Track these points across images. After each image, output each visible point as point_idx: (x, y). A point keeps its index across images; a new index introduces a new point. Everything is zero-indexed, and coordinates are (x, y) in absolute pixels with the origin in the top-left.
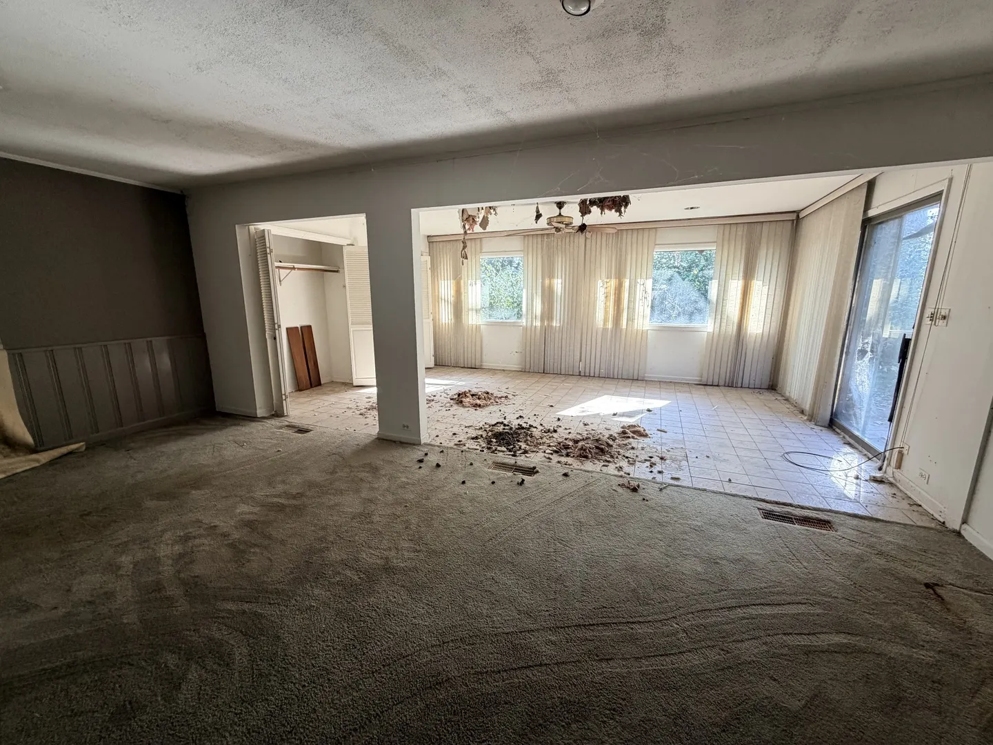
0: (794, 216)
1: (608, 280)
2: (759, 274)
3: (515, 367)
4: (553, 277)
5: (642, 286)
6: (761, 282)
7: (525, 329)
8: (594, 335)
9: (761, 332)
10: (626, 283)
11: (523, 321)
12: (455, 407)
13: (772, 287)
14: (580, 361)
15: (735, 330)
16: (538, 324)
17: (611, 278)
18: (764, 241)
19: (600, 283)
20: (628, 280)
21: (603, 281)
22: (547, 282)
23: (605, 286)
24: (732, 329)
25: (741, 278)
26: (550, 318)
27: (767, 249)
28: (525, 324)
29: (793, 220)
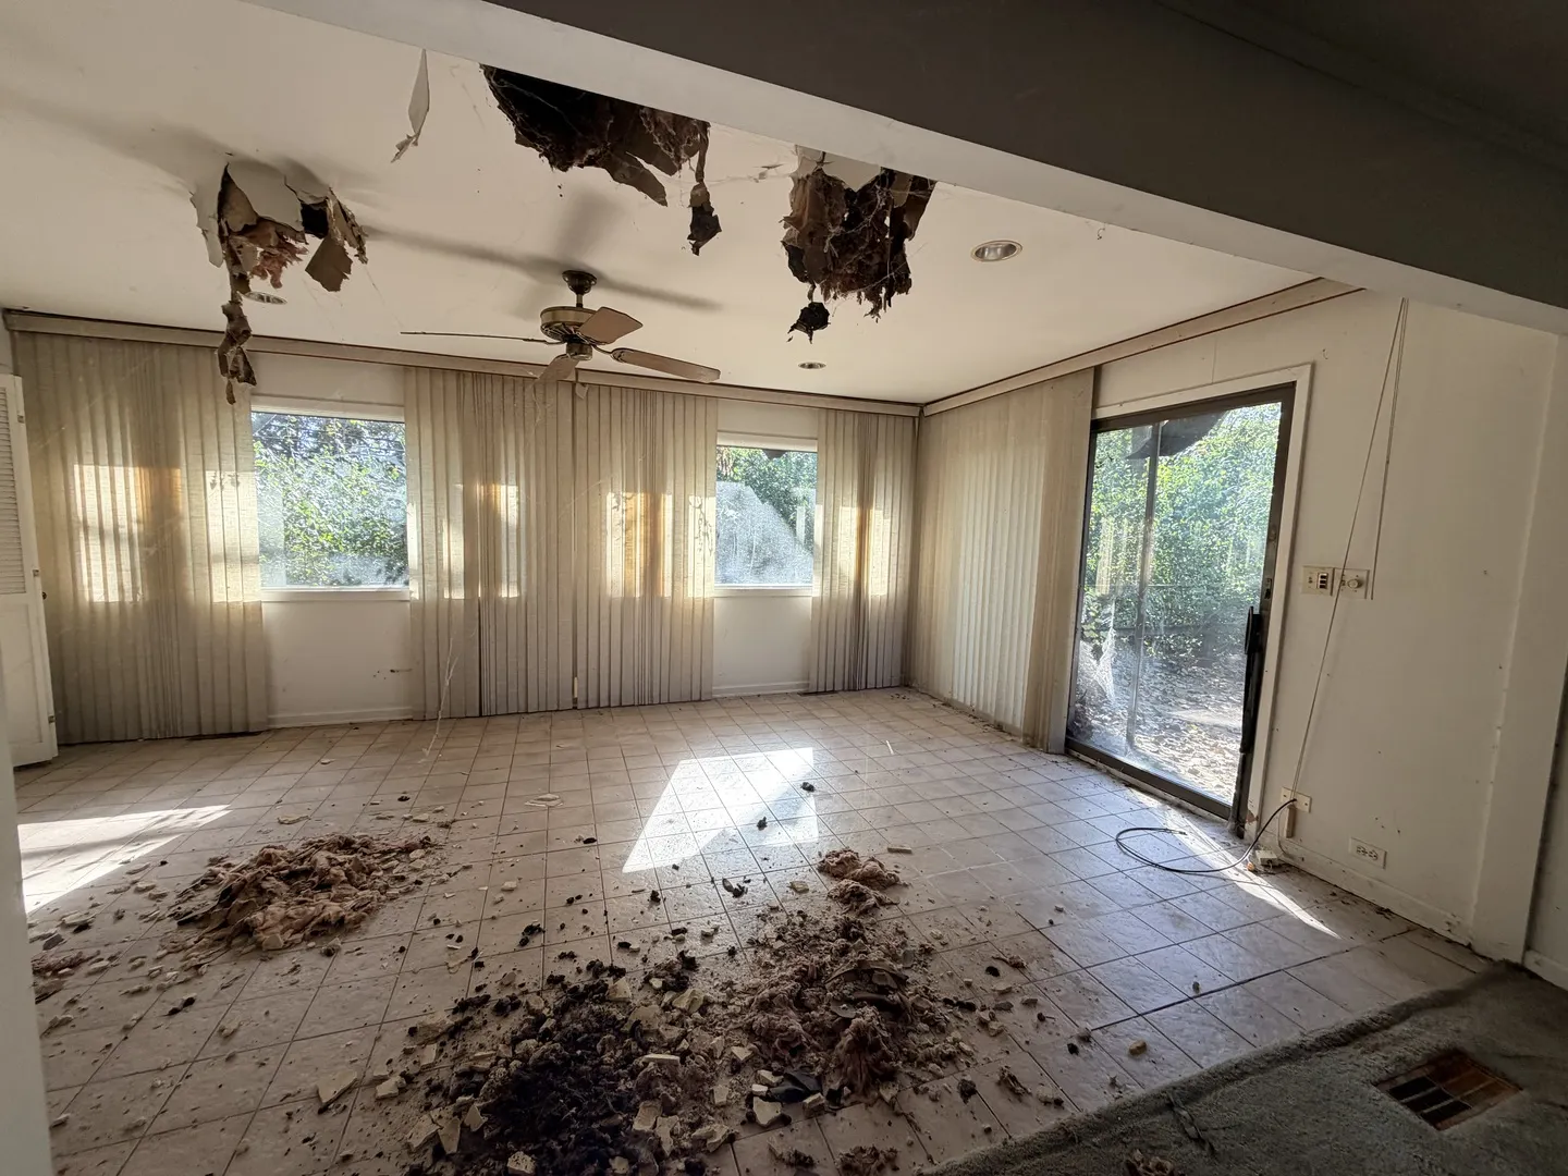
0: (915, 412)
1: (629, 495)
2: (878, 500)
3: (394, 711)
4: (496, 480)
5: (698, 511)
6: (881, 512)
7: (420, 609)
8: (605, 612)
9: (886, 593)
10: (667, 503)
11: (413, 588)
12: (219, 971)
13: (896, 520)
14: (575, 674)
15: (852, 591)
16: (459, 595)
17: (635, 491)
18: (881, 445)
19: (610, 499)
20: (671, 496)
21: (617, 496)
22: (479, 489)
23: (623, 506)
24: (848, 590)
25: (855, 504)
26: (491, 579)
27: (886, 458)
28: (416, 596)
29: (914, 418)
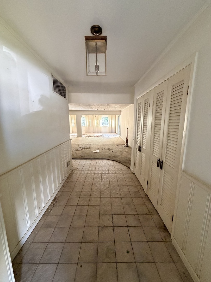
3: (85, 132)
4: (89, 120)
8: (95, 127)
15: (111, 126)
19: (96, 121)
20: (99, 120)
25: (111, 120)
26: (89, 125)
27: (113, 117)
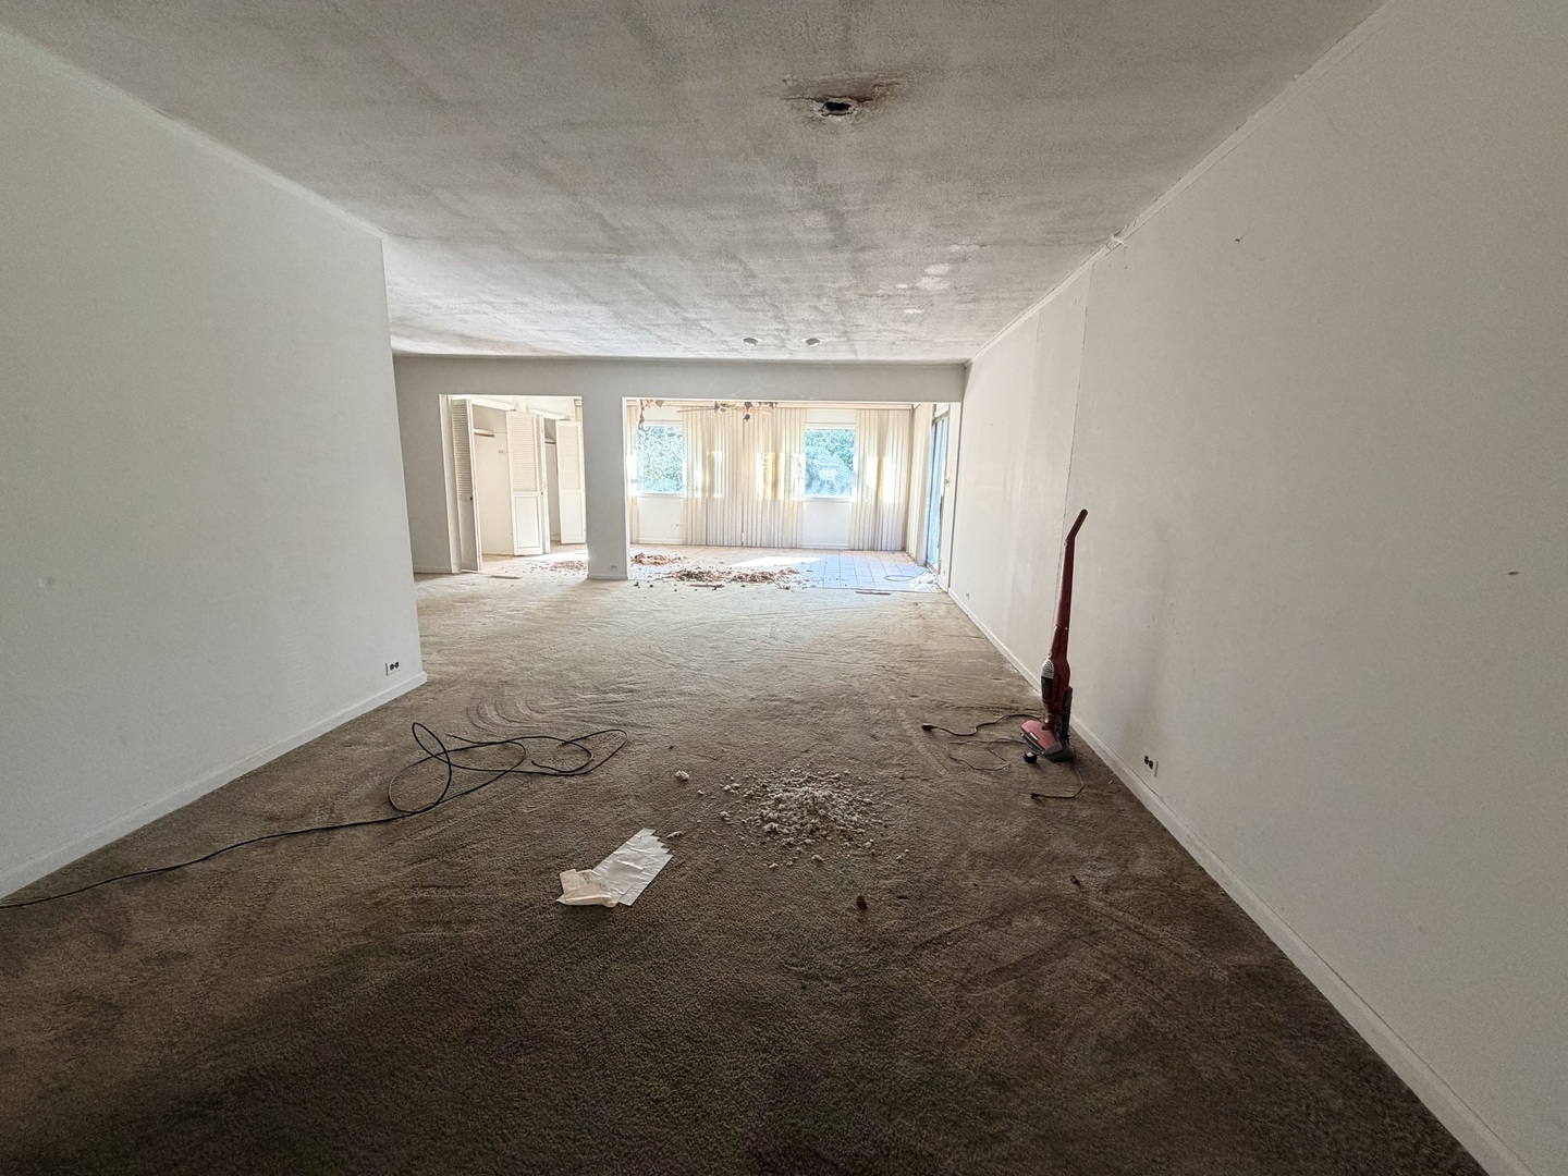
1: (765, 454)
2: (889, 453)
3: (678, 541)
4: (714, 449)
5: (796, 460)
6: (890, 460)
7: (686, 501)
8: (755, 505)
10: (782, 457)
11: (684, 493)
13: (899, 464)
14: (742, 531)
15: (874, 500)
16: (699, 495)
17: (768, 452)
18: (891, 425)
20: (784, 454)
21: (760, 455)
22: (707, 451)
23: (763, 459)
24: (871, 501)
25: (875, 455)
26: (712, 489)
27: (893, 431)
28: (685, 496)
29: (909, 409)
